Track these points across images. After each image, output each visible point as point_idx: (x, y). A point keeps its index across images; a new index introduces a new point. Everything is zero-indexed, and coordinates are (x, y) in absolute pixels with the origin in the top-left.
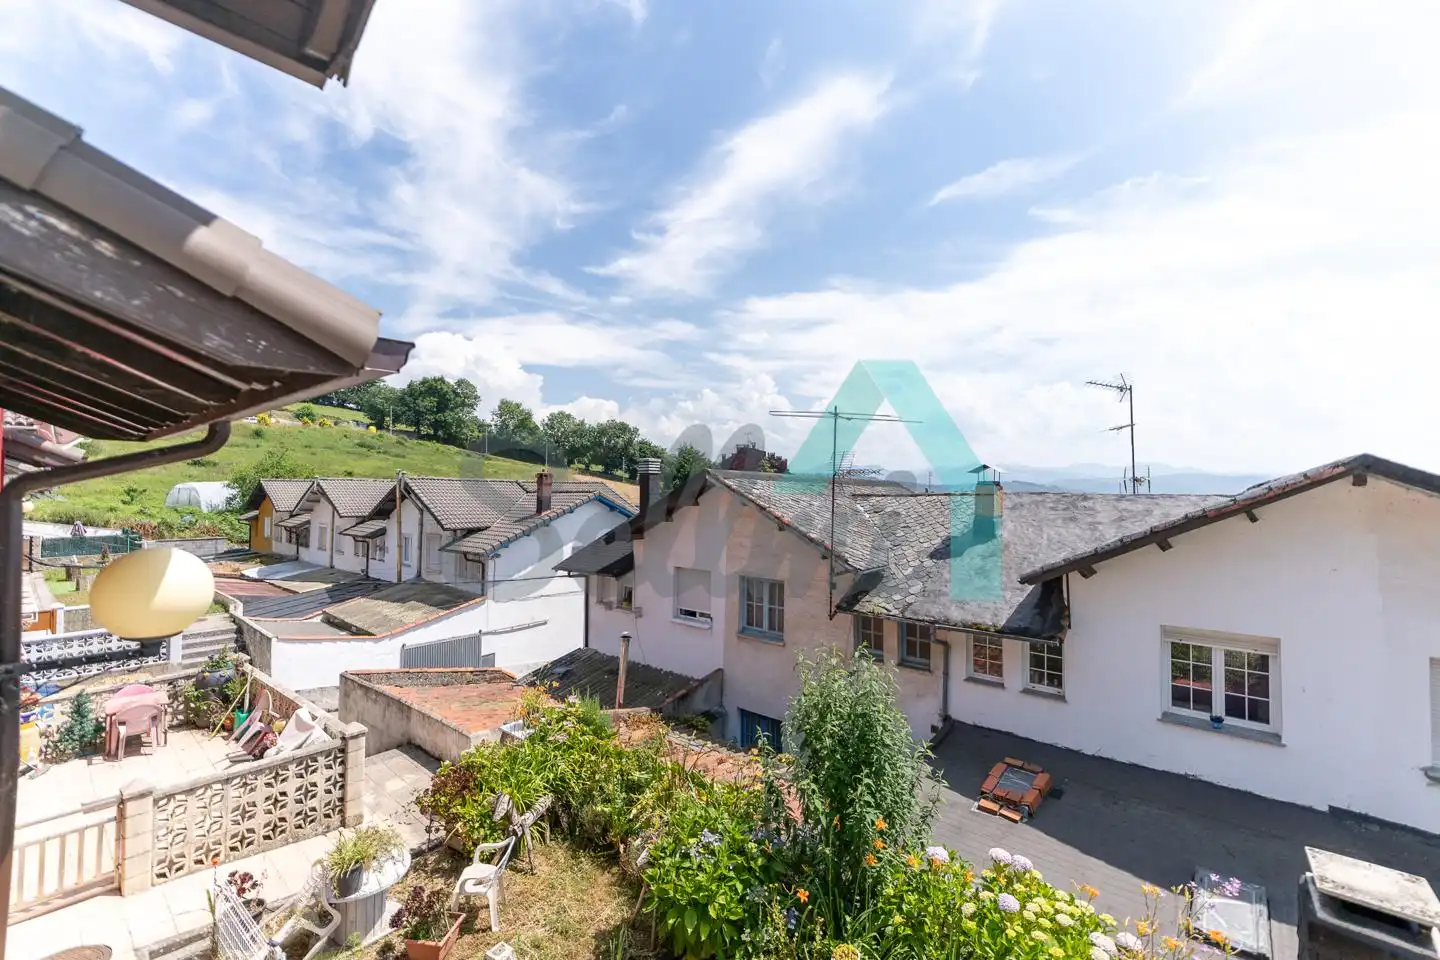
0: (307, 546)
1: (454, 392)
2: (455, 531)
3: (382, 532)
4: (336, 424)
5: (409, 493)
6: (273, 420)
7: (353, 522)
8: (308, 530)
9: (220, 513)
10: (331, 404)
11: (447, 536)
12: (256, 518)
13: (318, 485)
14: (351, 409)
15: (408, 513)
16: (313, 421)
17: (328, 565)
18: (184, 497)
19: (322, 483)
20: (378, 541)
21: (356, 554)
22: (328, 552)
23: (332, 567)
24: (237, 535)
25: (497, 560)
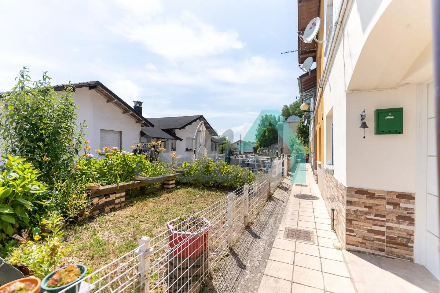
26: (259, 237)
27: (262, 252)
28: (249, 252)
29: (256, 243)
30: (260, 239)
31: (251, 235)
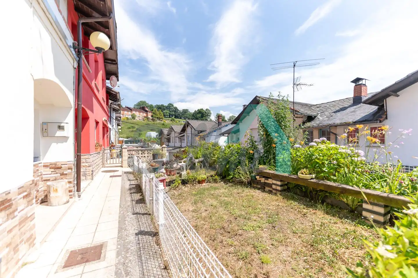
0: (170, 142)
1: (205, 112)
2: (198, 131)
3: (184, 136)
4: (179, 122)
5: (189, 124)
6: (166, 122)
7: (179, 134)
8: (170, 138)
9: (155, 139)
10: (178, 118)
11: (196, 132)
12: (161, 138)
13: (171, 126)
14: (183, 119)
15: (189, 130)
16: (174, 121)
17: (174, 146)
18: (149, 134)
19: (172, 126)
20: (183, 138)
21: (179, 142)
22: (174, 143)
23: (175, 146)
24: (158, 143)
25: (208, 138)
26: (137, 234)
27: (127, 226)
28: (137, 221)
29: (136, 228)
30: (136, 233)
31: (146, 230)
